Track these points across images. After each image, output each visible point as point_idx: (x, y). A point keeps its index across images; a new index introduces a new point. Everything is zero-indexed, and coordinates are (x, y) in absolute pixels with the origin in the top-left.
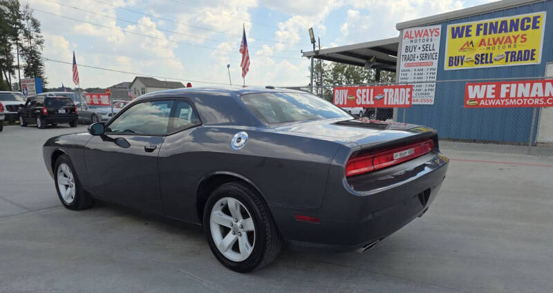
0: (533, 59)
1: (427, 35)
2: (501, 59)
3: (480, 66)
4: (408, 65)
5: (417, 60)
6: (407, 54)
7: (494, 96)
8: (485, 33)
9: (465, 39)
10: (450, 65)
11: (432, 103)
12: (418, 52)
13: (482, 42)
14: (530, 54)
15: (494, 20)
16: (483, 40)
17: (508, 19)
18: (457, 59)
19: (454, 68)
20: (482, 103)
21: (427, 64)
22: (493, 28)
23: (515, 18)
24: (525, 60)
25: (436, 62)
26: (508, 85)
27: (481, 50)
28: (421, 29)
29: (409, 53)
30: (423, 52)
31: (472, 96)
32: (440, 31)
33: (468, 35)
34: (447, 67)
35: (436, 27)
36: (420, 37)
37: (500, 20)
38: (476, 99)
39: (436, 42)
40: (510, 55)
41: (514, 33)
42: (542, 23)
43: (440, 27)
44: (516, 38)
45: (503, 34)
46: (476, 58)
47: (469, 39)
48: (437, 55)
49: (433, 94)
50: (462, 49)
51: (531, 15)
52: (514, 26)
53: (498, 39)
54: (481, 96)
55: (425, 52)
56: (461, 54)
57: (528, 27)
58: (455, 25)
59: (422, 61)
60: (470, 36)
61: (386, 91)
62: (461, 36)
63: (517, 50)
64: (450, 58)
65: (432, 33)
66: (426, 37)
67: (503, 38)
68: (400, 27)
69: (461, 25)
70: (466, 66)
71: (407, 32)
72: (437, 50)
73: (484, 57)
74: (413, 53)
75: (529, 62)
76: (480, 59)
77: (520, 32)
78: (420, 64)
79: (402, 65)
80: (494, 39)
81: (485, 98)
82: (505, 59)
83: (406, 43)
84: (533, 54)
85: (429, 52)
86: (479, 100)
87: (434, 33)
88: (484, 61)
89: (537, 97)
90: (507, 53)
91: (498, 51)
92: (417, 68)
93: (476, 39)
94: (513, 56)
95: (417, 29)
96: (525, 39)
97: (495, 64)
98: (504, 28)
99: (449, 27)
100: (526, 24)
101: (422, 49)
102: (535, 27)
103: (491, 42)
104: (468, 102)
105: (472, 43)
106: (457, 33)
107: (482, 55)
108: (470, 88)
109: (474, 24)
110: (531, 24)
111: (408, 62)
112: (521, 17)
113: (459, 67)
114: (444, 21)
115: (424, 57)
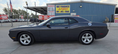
3: (62, 13)
4: (49, 12)
9: (59, 8)
12: (51, 10)
15: (63, 5)
18: (58, 11)
19: (57, 13)
21: (52, 12)
22: (63, 7)
25: (54, 12)
27: (62, 10)
28: (51, 5)
29: (49, 9)
33: (59, 7)
34: (56, 13)
37: (64, 5)
39: (54, 8)
42: (70, 6)
43: (54, 5)
48: (55, 10)
51: (68, 5)
52: (66, 7)
58: (57, 5)
62: (58, 7)
66: (52, 7)
68: (47, 4)
70: (59, 13)
71: (49, 5)
75: (68, 13)
76: (62, 12)
77: (67, 8)
79: (48, 12)
83: (48, 7)
84: (69, 11)
91: (64, 11)
93: (61, 8)
94: (66, 11)
97: (64, 13)
98: (64, 7)
99: (56, 5)
106: (57, 7)
109: (60, 5)
112: (67, 5)
114: (55, 4)
115: (52, 10)
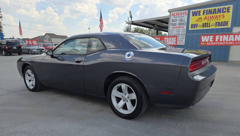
0: (227, 25)
1: (182, 14)
2: (213, 25)
3: (205, 28)
4: (173, 28)
5: (177, 26)
6: (173, 23)
7: (213, 41)
8: (207, 14)
9: (198, 17)
10: (191, 28)
11: (184, 44)
12: (178, 22)
13: (206, 18)
14: (226, 23)
15: (210, 9)
16: (206, 17)
17: (217, 8)
18: (195, 25)
19: (193, 29)
20: (208, 44)
21: (181, 27)
22: (210, 12)
23: (219, 7)
24: (224, 26)
25: (185, 27)
26: (219, 36)
27: (205, 21)
28: (179, 12)
29: (173, 22)
30: (180, 22)
31: (203, 40)
32: (187, 13)
33: (199, 15)
34: (190, 29)
35: (185, 11)
36: (179, 15)
37: (213, 8)
38: (205, 42)
39: (186, 18)
40: (217, 23)
41: (219, 14)
42: (231, 10)
43: (187, 11)
44: (220, 16)
45: (215, 14)
46: (203, 25)
47: (200, 17)
48: (186, 23)
49: (184, 40)
50: (197, 21)
51: (226, 7)
52: (219, 11)
53: (212, 16)
54: (207, 41)
55: (181, 22)
56: (197, 23)
57: (225, 11)
58: (194, 11)
59: (179, 26)
60: (200, 15)
61: (165, 38)
62: (196, 15)
63: (220, 21)
64: (192, 25)
65: (184, 14)
66: (181, 16)
67: (215, 16)
68: (170, 11)
69: (196, 10)
70: (198, 28)
71: (173, 13)
72: (186, 21)
73: (206, 24)
74: (175, 22)
75: (226, 27)
76: (205, 25)
77: (222, 14)
78: (179, 27)
79: (170, 27)
80: (210, 17)
81: (209, 42)
82: (215, 25)
83: (172, 18)
84: (227, 23)
85: (182, 22)
86: (206, 42)
87: (185, 14)
88: (206, 26)
89: (231, 41)
90: (216, 23)
91: (212, 22)
92: (177, 29)
93: (203, 17)
94: (219, 24)
95: (177, 12)
96: (224, 17)
97: (211, 27)
98: (215, 12)
99: (191, 11)
100: (224, 10)
101: (179, 21)
102: (228, 12)
103: (209, 18)
104: (201, 43)
105: (201, 18)
106: (195, 14)
107: (206, 23)
108: (202, 37)
109: (202, 10)
110: (226, 10)
111: (173, 26)
112: (222, 7)
113: (196, 29)
114: (189, 9)
115: (180, 24)
